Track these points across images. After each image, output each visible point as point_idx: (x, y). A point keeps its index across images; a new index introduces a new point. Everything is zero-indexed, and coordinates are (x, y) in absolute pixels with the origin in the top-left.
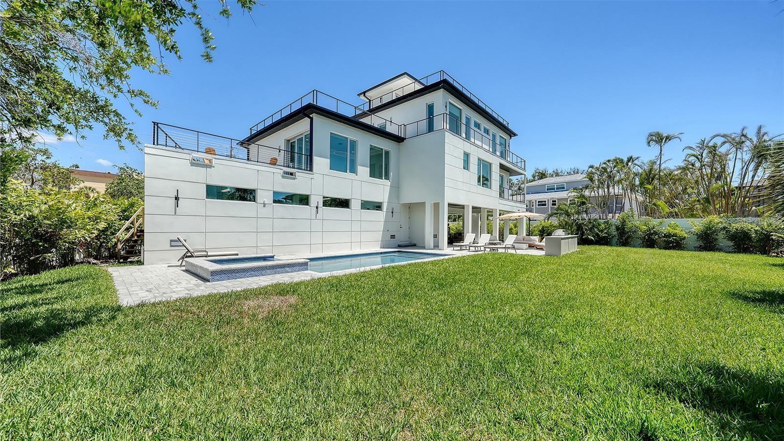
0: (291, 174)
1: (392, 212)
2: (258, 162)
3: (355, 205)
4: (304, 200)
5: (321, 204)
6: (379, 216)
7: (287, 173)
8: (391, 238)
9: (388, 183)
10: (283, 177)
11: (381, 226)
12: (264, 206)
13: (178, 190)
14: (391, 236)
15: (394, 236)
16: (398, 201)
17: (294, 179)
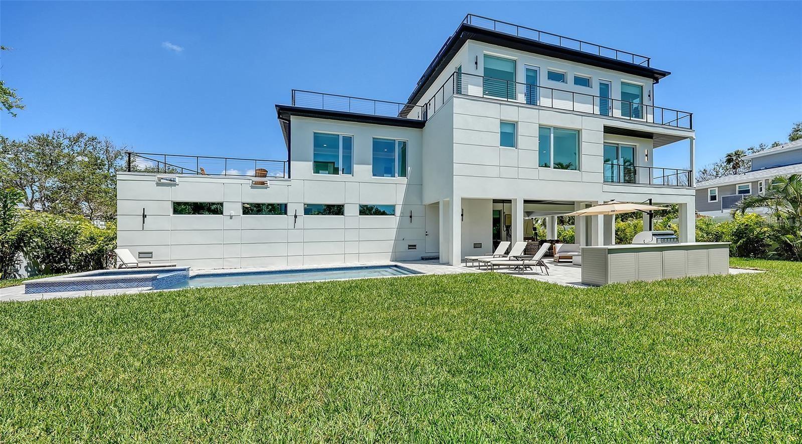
0: (263, 183)
1: (411, 217)
2: (226, 175)
3: (352, 211)
4: (278, 209)
5: (301, 211)
6: (391, 223)
7: (257, 183)
8: (409, 249)
9: (404, 180)
10: (252, 187)
11: (393, 234)
12: (231, 218)
13: (144, 209)
14: (409, 246)
15: (415, 246)
16: (422, 202)
17: (266, 188)
